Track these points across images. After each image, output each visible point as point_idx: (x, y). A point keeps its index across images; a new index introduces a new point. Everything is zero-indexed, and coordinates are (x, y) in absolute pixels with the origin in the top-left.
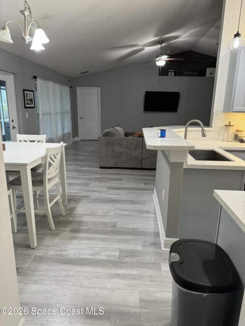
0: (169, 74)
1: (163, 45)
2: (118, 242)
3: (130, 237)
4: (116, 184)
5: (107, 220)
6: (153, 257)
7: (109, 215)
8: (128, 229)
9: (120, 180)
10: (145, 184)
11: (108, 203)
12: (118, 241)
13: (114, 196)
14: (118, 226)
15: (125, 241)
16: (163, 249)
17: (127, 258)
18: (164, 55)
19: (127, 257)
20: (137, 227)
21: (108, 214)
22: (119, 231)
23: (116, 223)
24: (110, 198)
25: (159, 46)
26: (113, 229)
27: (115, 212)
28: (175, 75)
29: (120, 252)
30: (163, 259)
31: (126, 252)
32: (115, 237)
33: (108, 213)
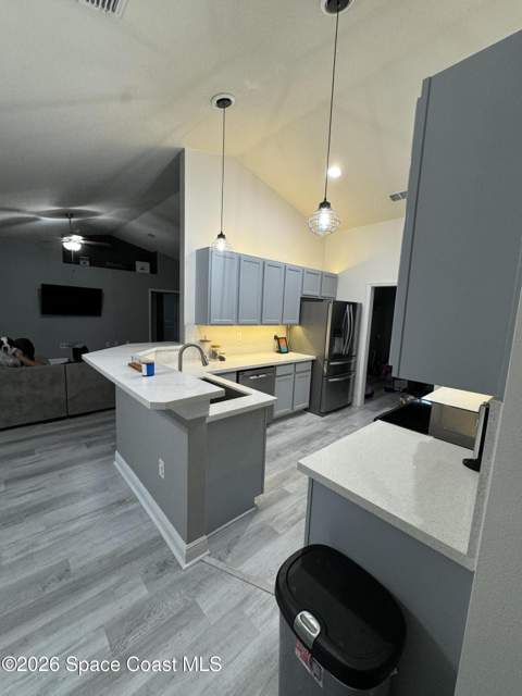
0: (81, 262)
1: (72, 220)
2: (92, 611)
3: (113, 580)
4: (23, 465)
5: (39, 567)
6: (178, 595)
7: (39, 552)
8: (100, 561)
9: (30, 453)
10: (89, 445)
11: (21, 521)
12: (93, 607)
13: (30, 496)
14: (72, 567)
15: (107, 596)
16: (185, 566)
17: (130, 639)
18: (76, 234)
19: (129, 632)
20: (117, 546)
21: (35, 550)
22: (83, 579)
23: (67, 561)
24: (22, 506)
25: (67, 220)
26: (64, 582)
27: (51, 535)
28: (91, 265)
29: (108, 632)
30: (194, 588)
31: (122, 620)
32: (80, 601)
33: (33, 545)
